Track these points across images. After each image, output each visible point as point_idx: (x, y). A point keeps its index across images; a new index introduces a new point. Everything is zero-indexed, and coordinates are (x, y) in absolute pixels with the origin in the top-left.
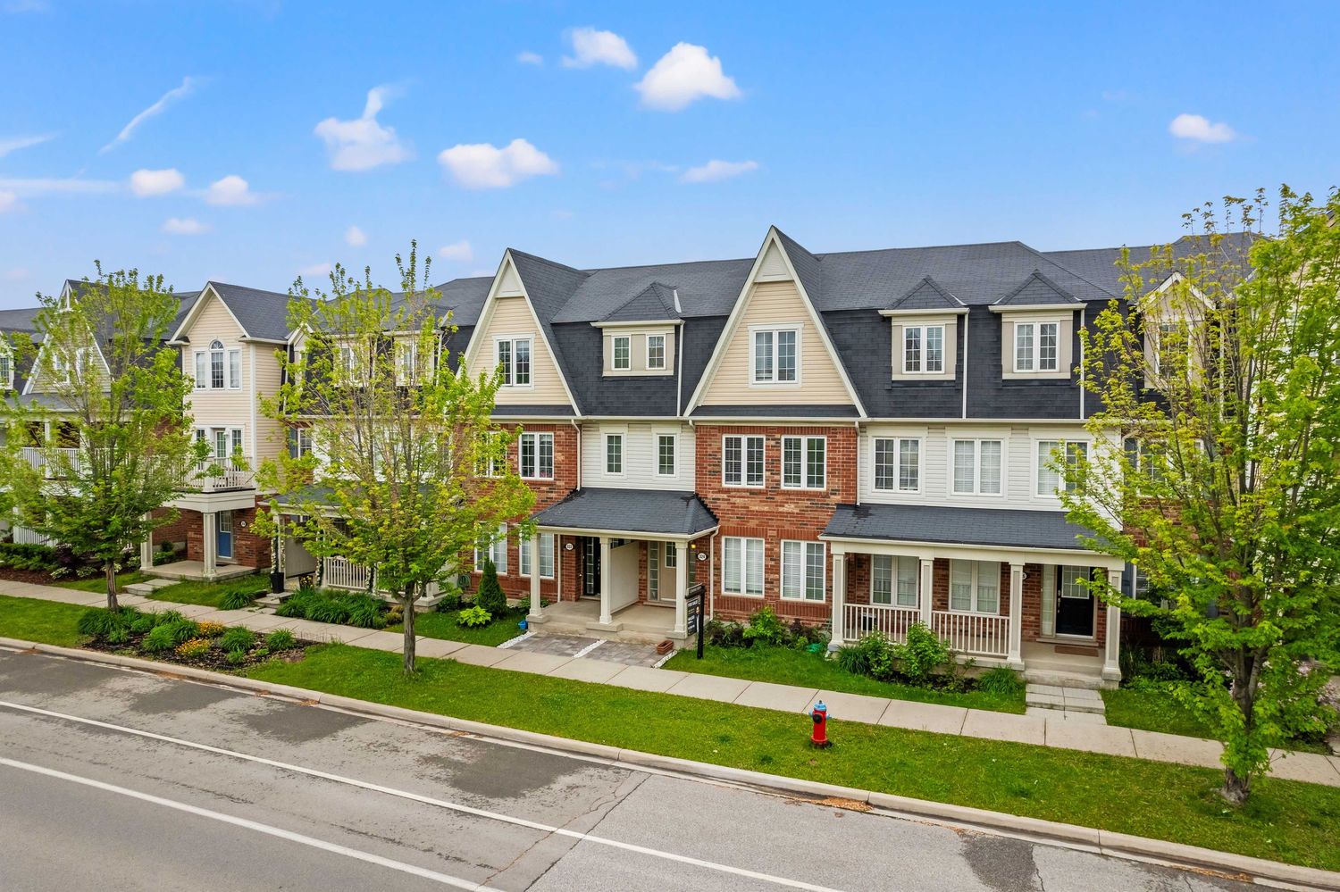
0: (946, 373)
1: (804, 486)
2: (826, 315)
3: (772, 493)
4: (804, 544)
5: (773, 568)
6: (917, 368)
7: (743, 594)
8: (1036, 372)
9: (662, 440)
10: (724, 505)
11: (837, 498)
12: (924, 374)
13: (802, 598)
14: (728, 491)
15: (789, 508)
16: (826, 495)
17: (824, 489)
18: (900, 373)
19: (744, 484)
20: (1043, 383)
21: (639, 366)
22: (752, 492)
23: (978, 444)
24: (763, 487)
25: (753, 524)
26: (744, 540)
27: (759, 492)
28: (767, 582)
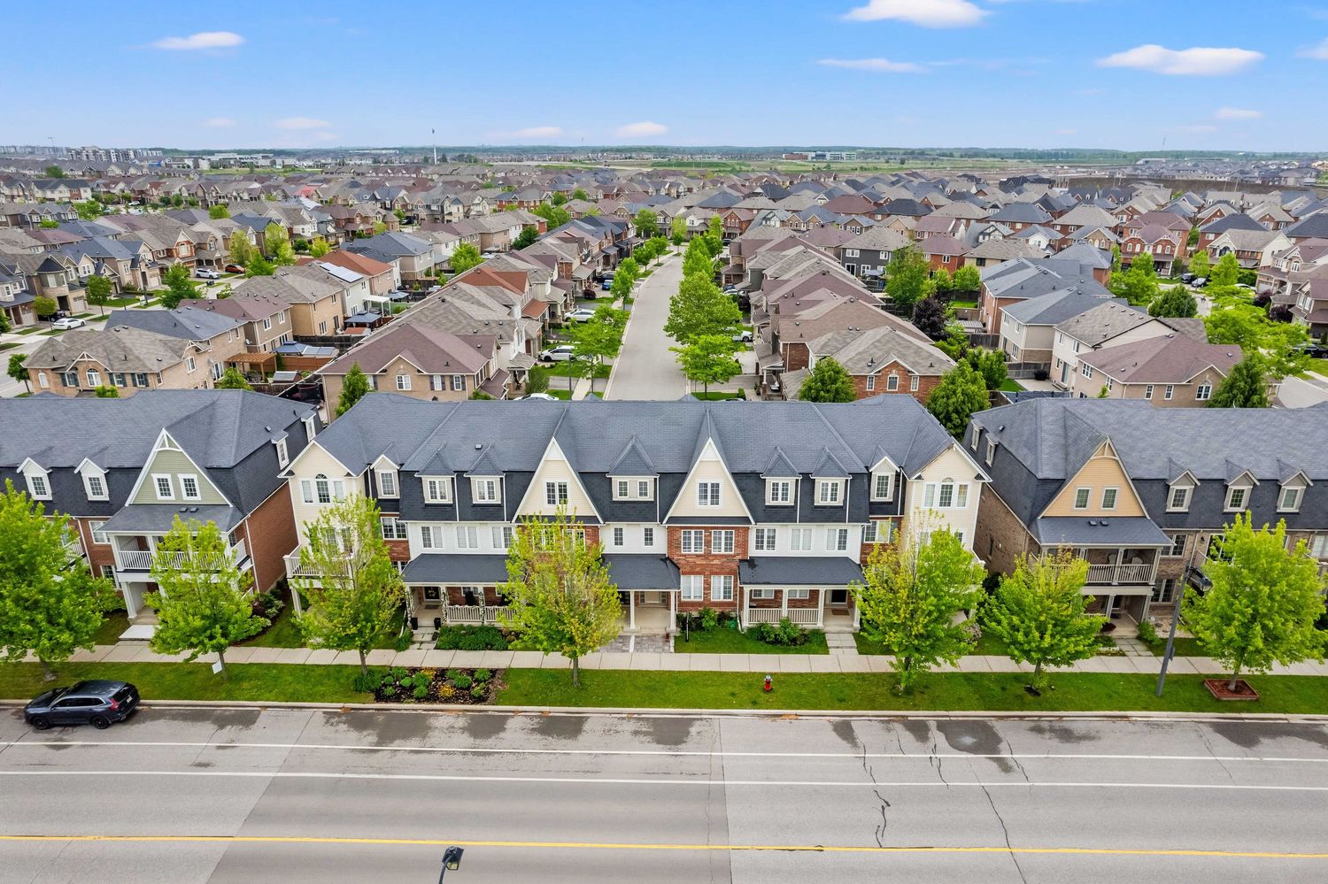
0: (790, 502)
1: (723, 552)
2: (734, 475)
3: (707, 555)
4: (722, 577)
5: (707, 586)
6: (777, 499)
7: (692, 599)
8: (829, 503)
9: (646, 530)
10: (682, 562)
11: (740, 557)
12: (780, 502)
13: (722, 599)
14: (685, 555)
15: (716, 562)
16: (734, 556)
17: (732, 553)
18: (769, 502)
19: (693, 552)
20: (831, 507)
21: (633, 495)
22: (697, 556)
23: (802, 531)
24: (702, 553)
25: (698, 569)
26: (693, 576)
27: (701, 556)
28: (704, 594)
